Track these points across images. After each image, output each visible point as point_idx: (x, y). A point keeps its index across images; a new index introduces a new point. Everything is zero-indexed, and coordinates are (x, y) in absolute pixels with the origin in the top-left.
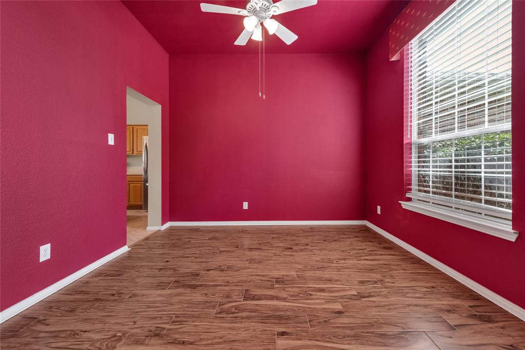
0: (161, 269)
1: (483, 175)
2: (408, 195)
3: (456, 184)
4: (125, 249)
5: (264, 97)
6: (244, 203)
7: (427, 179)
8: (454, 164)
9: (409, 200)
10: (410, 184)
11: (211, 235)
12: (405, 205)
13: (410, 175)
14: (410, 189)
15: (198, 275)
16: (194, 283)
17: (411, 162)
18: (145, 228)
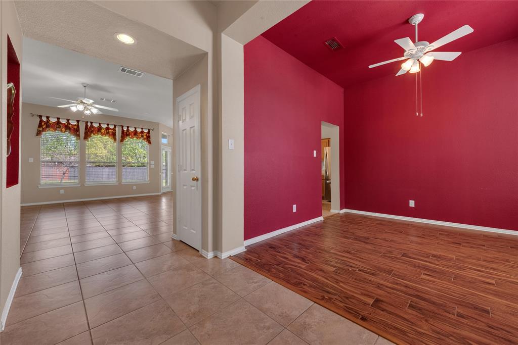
0: (344, 231)
4: (321, 219)
5: (422, 115)
6: (410, 201)
11: (378, 222)
15: (369, 239)
16: (366, 241)
18: (330, 211)
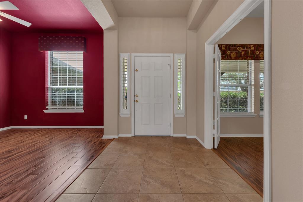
1: (76, 98)
2: (47, 107)
3: (67, 101)
7: (56, 100)
8: (67, 95)
9: (47, 109)
10: (48, 103)
12: (45, 111)
13: (48, 99)
14: (48, 105)
17: (48, 94)
